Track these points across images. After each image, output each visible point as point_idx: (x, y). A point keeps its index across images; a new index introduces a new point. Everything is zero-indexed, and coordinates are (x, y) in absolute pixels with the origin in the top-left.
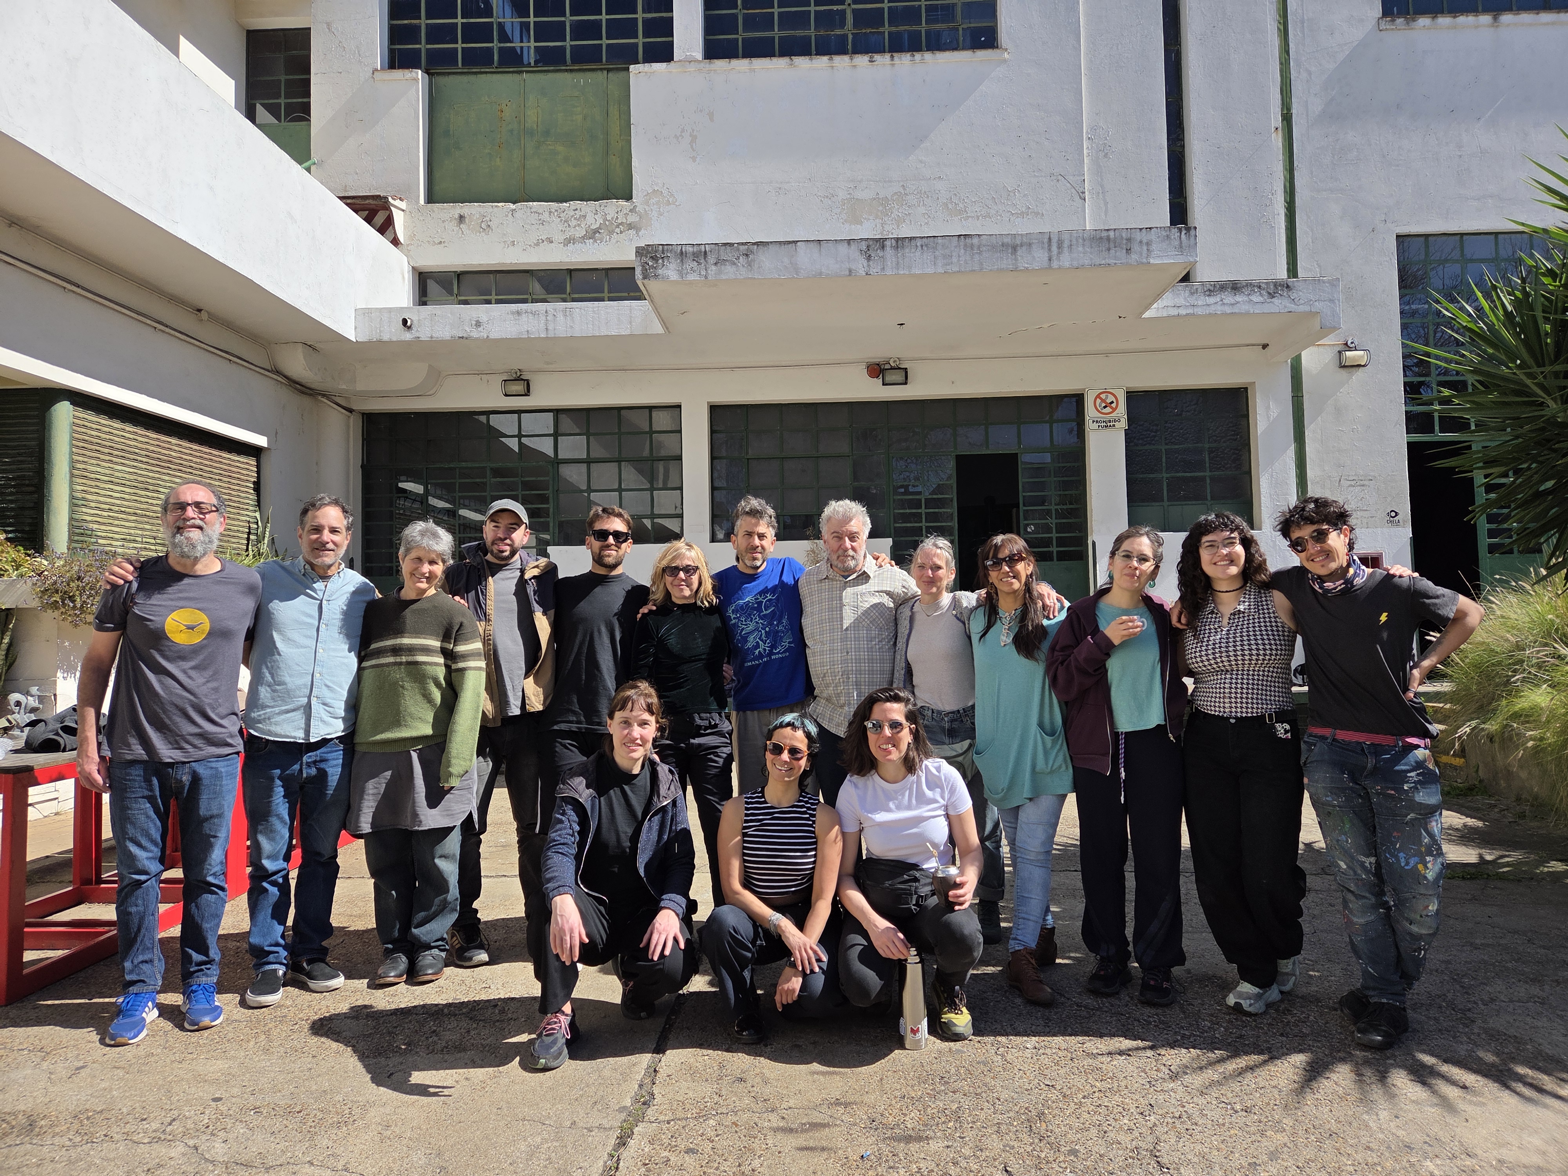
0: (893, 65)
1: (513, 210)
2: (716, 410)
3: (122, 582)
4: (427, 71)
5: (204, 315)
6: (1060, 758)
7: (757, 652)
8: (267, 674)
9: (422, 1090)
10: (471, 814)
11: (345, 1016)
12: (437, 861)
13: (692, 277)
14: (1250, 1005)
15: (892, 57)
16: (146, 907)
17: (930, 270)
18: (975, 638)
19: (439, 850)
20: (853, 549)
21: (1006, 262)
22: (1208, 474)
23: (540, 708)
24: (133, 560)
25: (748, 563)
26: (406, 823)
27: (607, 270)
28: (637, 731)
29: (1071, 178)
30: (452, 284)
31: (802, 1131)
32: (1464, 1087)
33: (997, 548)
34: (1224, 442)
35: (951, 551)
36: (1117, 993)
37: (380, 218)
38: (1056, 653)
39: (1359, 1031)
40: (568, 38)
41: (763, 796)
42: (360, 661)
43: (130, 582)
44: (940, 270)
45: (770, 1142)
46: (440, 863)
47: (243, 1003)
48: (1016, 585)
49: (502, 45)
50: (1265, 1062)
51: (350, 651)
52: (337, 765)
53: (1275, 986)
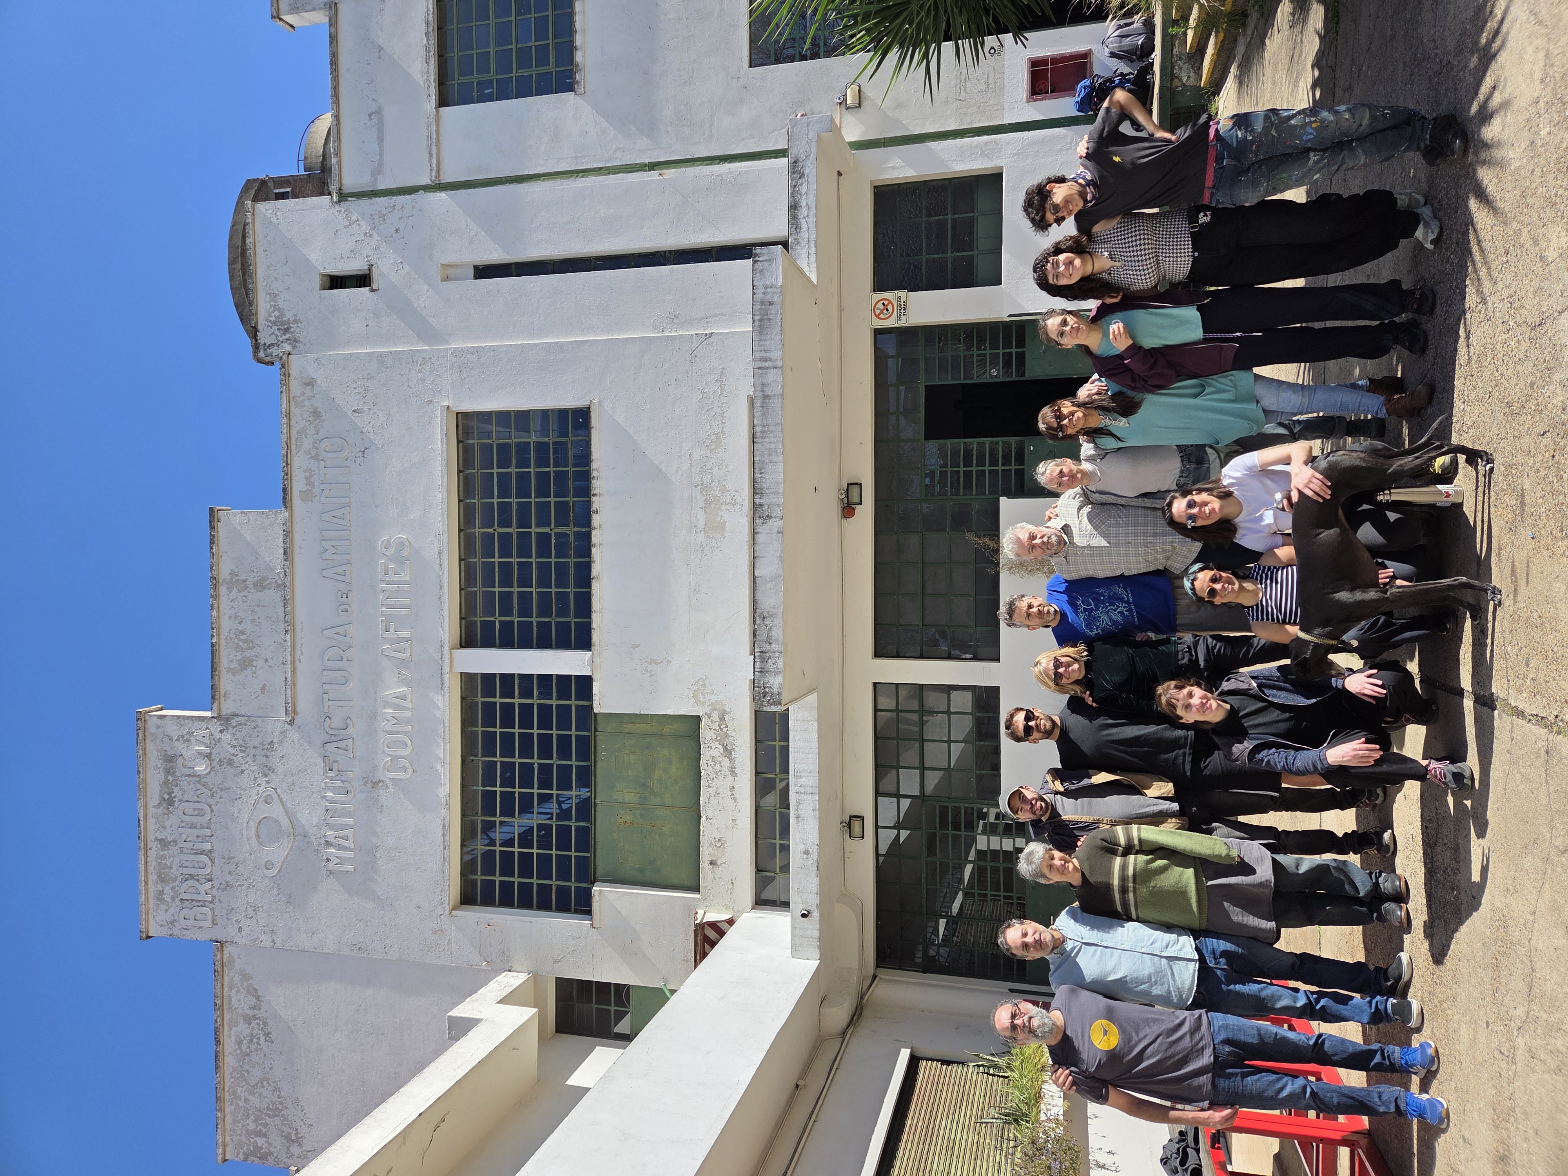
0: (600, 495)
1: (707, 819)
2: (879, 653)
3: (1070, 1078)
4: (593, 883)
5: (801, 1083)
6: (1223, 380)
7: (1126, 613)
8: (1142, 987)
9: (1485, 870)
10: (1261, 844)
11: (1431, 945)
12: (1301, 872)
13: (780, 664)
14: (1433, 232)
15: (594, 495)
16: (1333, 1091)
17: (781, 466)
18: (1121, 445)
19: (1292, 869)
20: (1042, 537)
21: (776, 403)
22: (949, 217)
23: (1171, 785)
24: (1053, 1069)
25: (1052, 617)
26: (1268, 893)
27: (757, 741)
28: (1195, 701)
29: (694, 345)
30: (766, 876)
31: (1516, 582)
32: (1494, 88)
33: (1049, 428)
34: (921, 204)
35: (1049, 461)
36: (1425, 332)
37: (712, 934)
38: (1137, 386)
39: (1453, 155)
40: (569, 763)
41: (1252, 607)
42: (1133, 920)
43: (1071, 1072)
44: (781, 458)
45: (1523, 605)
46: (1303, 869)
47: (1418, 1030)
48: (1079, 414)
49: (574, 818)
50: (1475, 230)
51: (1123, 927)
52: (1218, 944)
53: (1419, 211)
